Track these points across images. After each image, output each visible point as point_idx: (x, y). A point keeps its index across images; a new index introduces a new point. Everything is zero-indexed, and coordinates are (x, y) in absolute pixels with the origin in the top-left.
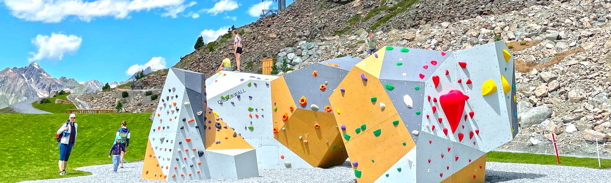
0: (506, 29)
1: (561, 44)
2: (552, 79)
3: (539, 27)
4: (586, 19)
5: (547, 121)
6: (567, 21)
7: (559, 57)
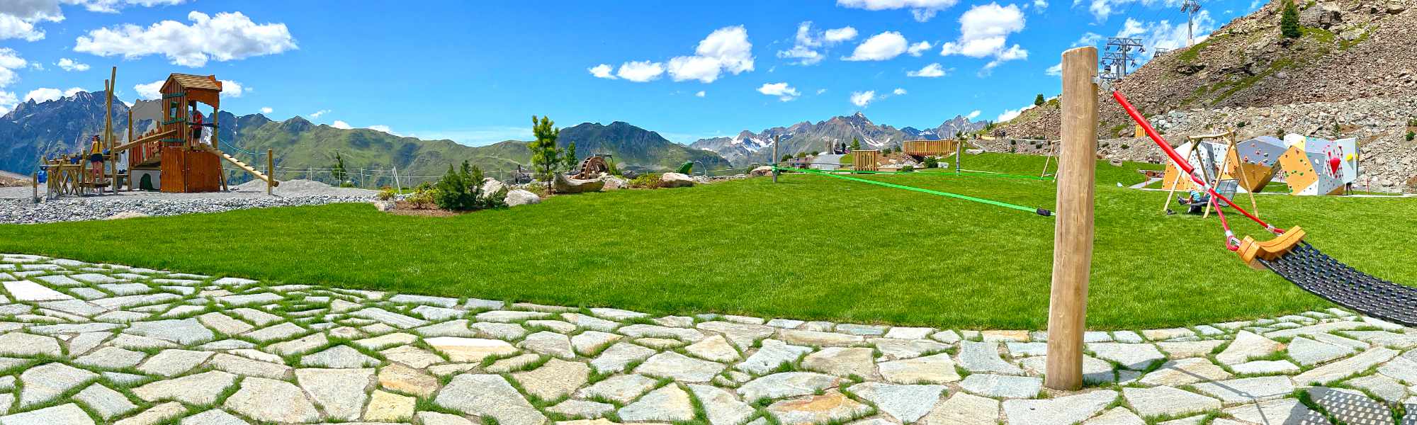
0: (1339, 114)
1: (1375, 130)
2: (1368, 152)
3: (1362, 115)
4: (1393, 112)
5: (1363, 175)
6: (1381, 112)
7: (1373, 138)
